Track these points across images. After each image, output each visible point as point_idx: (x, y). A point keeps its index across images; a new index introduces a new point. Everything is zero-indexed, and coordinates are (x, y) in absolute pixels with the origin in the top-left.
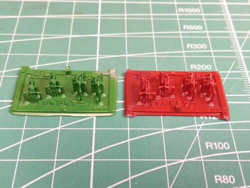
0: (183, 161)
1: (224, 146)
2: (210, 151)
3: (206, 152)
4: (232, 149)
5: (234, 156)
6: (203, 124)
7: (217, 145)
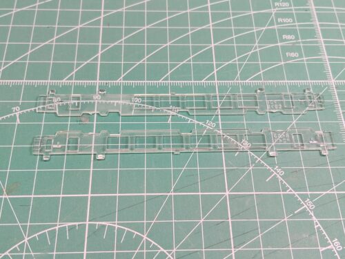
0: (264, 28)
1: (289, 20)
2: (281, 23)
3: (278, 24)
4: (294, 22)
5: (295, 26)
6: (277, 9)
7: (285, 20)
